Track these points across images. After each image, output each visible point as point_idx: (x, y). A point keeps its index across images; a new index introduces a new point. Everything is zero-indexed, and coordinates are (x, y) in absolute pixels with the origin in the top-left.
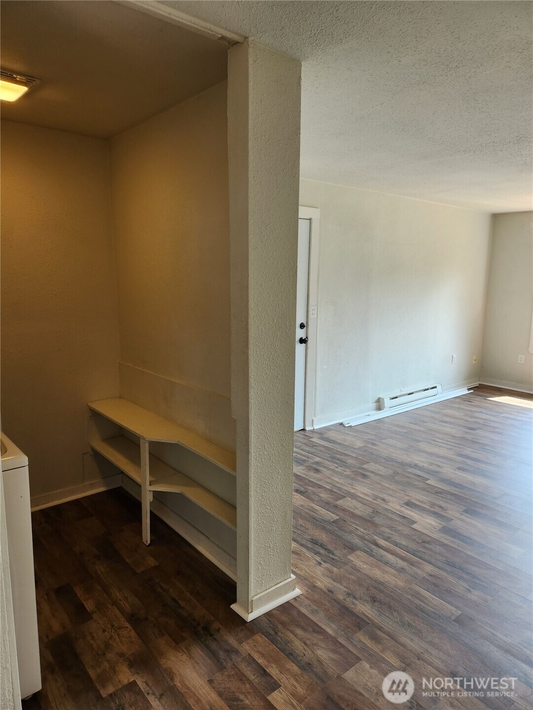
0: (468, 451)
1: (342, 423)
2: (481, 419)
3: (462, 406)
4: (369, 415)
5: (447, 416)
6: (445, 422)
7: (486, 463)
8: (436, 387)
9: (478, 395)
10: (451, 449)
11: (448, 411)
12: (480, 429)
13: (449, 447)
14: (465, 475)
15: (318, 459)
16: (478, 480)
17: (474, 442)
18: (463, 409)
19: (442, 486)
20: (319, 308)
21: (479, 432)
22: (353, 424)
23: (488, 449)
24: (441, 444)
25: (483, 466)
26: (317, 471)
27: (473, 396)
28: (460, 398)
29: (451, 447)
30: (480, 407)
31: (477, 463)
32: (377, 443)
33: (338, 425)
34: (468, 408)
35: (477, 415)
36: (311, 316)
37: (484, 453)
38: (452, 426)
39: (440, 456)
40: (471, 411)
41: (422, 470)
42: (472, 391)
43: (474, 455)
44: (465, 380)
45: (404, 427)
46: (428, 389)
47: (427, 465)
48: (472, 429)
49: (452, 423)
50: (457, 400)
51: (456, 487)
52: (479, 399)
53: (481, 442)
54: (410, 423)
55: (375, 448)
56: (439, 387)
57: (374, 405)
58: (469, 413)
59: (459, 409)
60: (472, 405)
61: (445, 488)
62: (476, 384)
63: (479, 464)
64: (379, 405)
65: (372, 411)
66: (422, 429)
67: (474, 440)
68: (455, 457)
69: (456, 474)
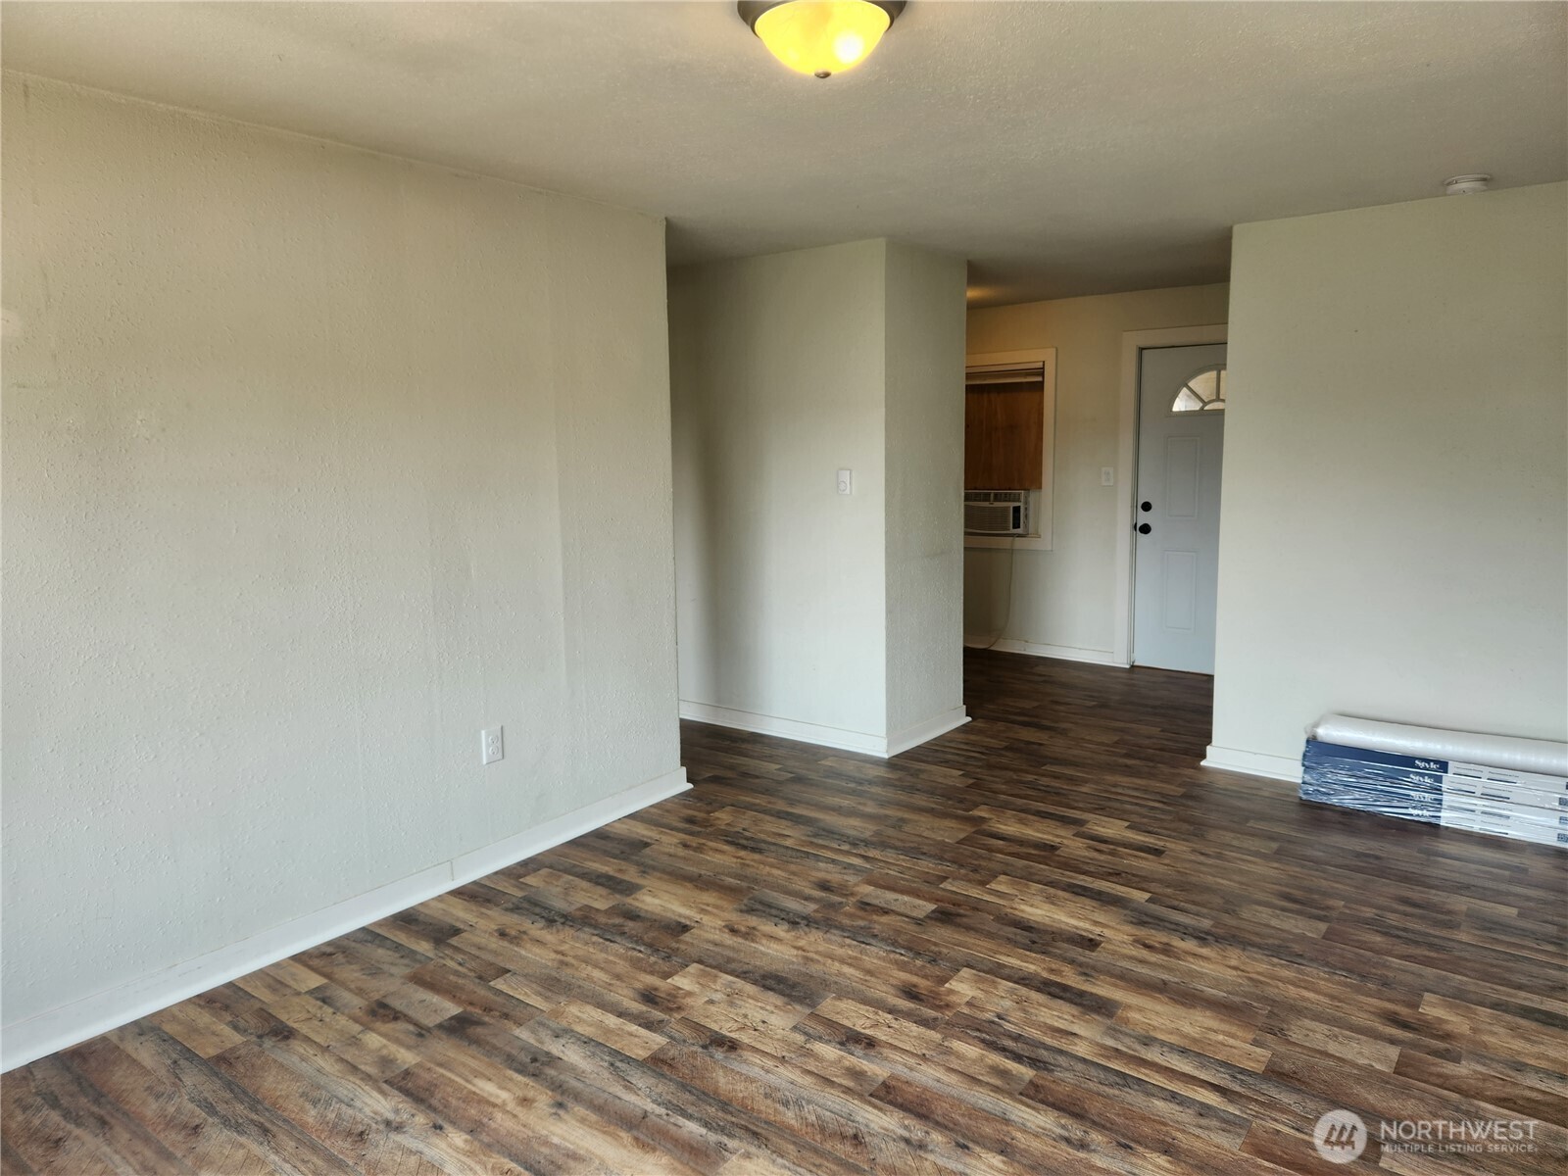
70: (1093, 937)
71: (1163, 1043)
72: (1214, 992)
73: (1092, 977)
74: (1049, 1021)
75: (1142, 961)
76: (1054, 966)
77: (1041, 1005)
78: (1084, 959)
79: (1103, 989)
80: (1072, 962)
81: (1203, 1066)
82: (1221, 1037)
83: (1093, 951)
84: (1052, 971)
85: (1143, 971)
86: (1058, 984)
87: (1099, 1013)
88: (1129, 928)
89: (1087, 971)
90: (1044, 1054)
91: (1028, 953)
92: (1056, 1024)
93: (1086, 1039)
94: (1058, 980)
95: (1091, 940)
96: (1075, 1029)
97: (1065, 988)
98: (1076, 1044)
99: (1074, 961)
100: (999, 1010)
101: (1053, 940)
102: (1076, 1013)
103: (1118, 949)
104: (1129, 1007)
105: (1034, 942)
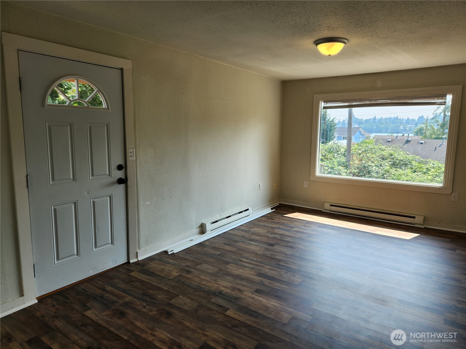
0: (266, 270)
1: (167, 251)
2: (278, 234)
3: (266, 224)
4: (192, 240)
5: (254, 234)
6: (252, 240)
7: (279, 281)
8: (248, 210)
9: (278, 213)
10: (253, 268)
11: (256, 230)
12: (278, 244)
13: (252, 266)
14: (261, 299)
15: (129, 298)
16: (272, 303)
17: (272, 259)
18: (267, 226)
19: (240, 316)
20: (137, 151)
21: (276, 247)
22: (175, 251)
23: (283, 266)
24: (246, 264)
25: (277, 285)
26: (122, 315)
27: (274, 214)
28: (266, 216)
29: (253, 266)
30: (279, 223)
31: (272, 282)
32: (192, 270)
33: (164, 253)
34: (270, 225)
35: (276, 231)
36: (130, 159)
37: (279, 270)
38: (257, 244)
39: (243, 278)
40: (272, 228)
41: (224, 299)
42: (274, 210)
43: (271, 273)
44: (270, 201)
45: (219, 248)
46: (242, 212)
47: (230, 291)
48: (272, 245)
49: (257, 241)
50: (263, 219)
51: (251, 315)
52: (278, 216)
53: (277, 257)
54: (225, 244)
55: (188, 276)
56: (250, 209)
57: (198, 230)
58: (270, 230)
59: (264, 226)
60: (273, 222)
61: (241, 319)
62: (277, 204)
63: (274, 282)
64: (202, 230)
65: (196, 235)
66: (233, 249)
67: (272, 256)
68: (255, 277)
69: (253, 298)
70: (256, 293)
71: (249, 268)
72: (228, 278)
73: (260, 282)
74: (275, 272)
75: (244, 286)
76: (271, 284)
77: (276, 275)
78: (261, 286)
79: (259, 279)
80: (265, 286)
81: (243, 264)
82: (235, 269)
83: (257, 289)
84: (271, 283)
85: (245, 283)
86: (271, 280)
87: (262, 274)
88: (242, 296)
89: (262, 283)
90: (277, 266)
91: (278, 288)
92: (273, 271)
93: (267, 269)
94: (270, 281)
95: (257, 292)
96: (268, 270)
97: (269, 279)
98: (269, 268)
99: (264, 286)
100: (287, 274)
101: (269, 292)
102: (268, 274)
103: (249, 289)
104: (253, 275)
105: (276, 292)
